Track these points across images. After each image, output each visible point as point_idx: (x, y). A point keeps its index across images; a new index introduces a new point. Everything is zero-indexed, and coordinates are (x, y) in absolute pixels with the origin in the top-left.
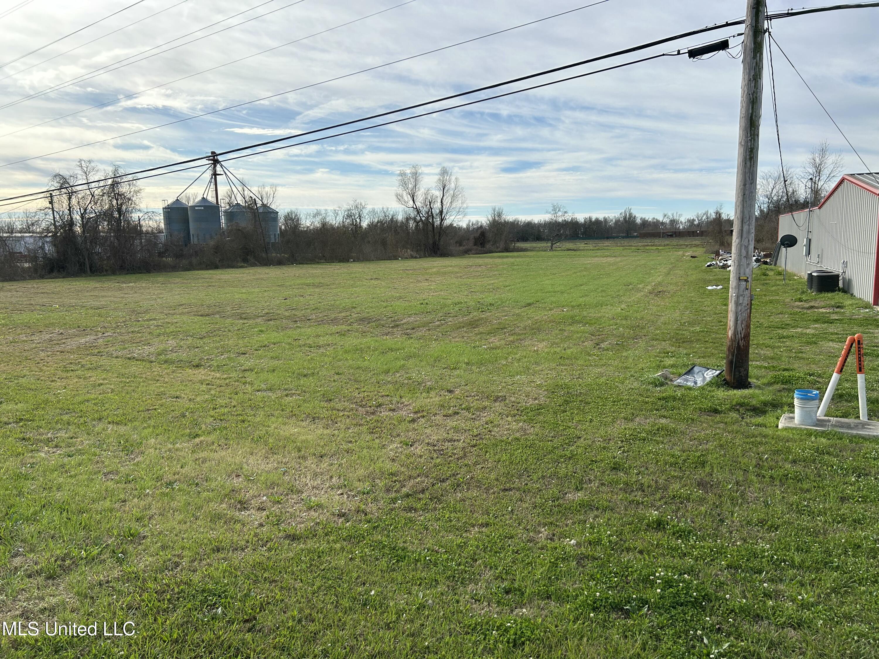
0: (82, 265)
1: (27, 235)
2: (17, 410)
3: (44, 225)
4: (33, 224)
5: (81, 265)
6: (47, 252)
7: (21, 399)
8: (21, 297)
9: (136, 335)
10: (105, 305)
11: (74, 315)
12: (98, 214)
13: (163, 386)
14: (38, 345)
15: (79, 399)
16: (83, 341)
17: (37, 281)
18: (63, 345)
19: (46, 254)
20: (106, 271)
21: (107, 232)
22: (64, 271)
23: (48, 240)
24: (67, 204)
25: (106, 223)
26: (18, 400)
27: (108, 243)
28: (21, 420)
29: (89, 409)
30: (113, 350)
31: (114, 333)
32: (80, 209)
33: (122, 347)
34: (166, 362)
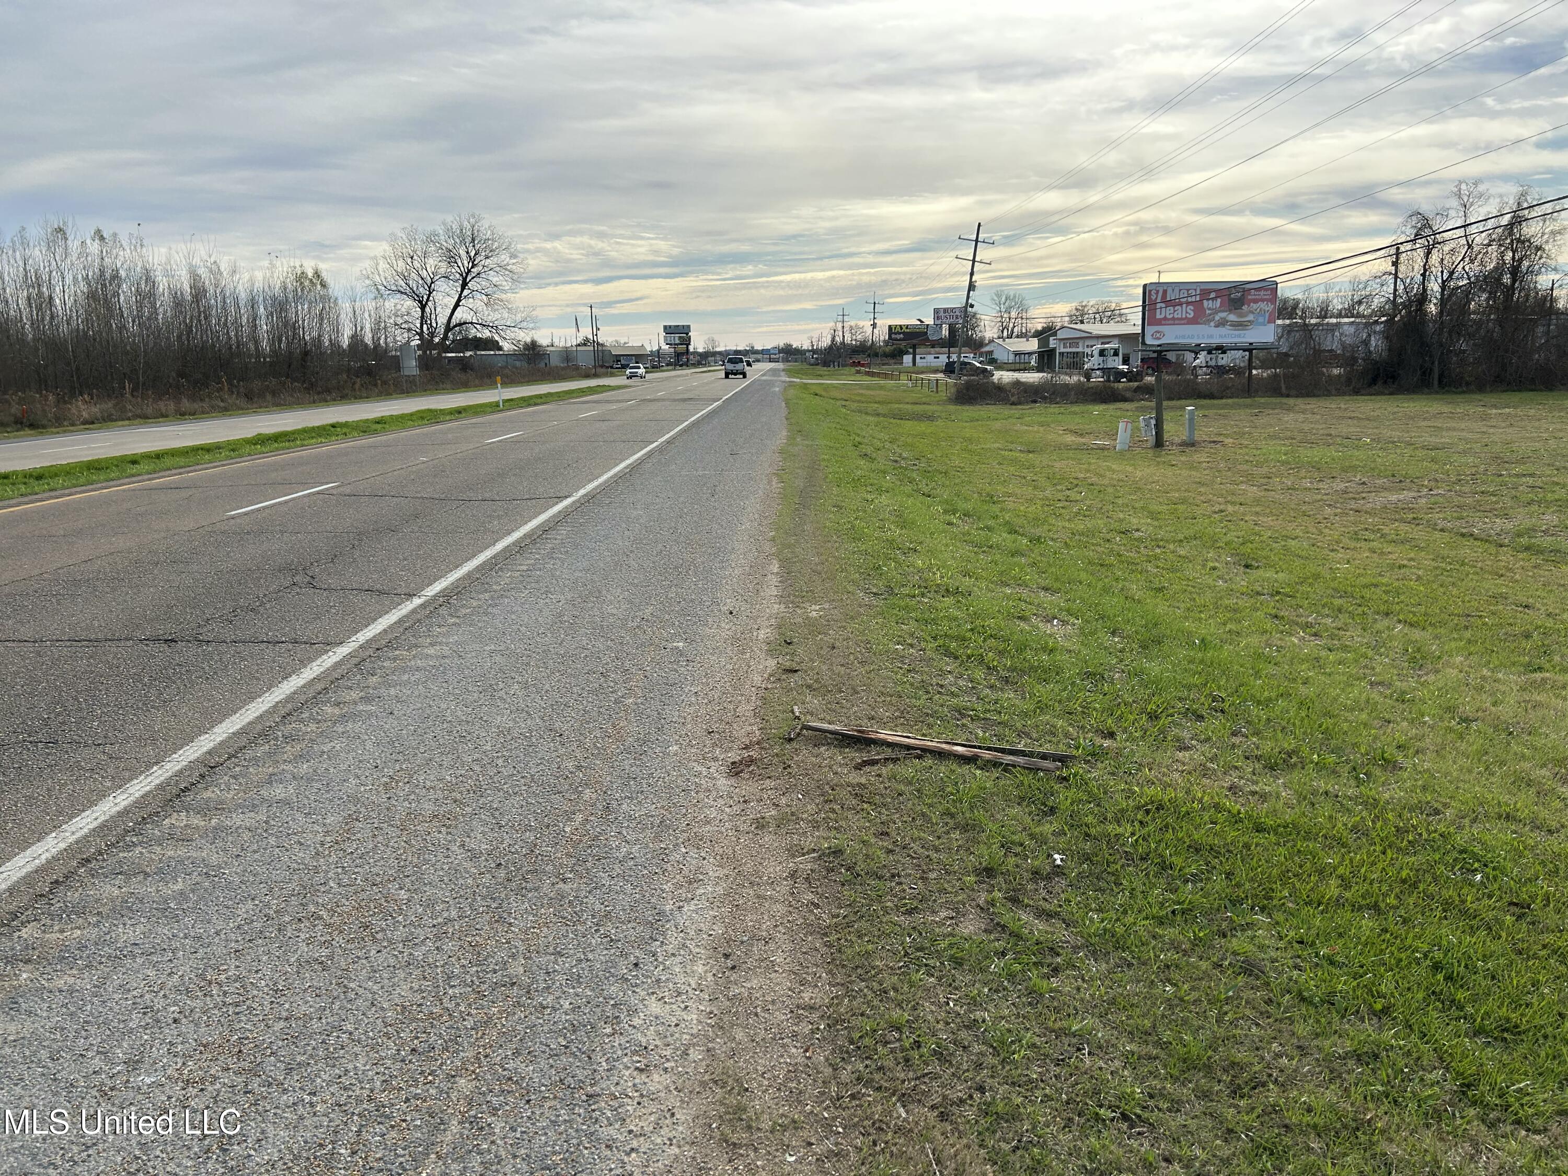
0: (1426, 373)
1: (1346, 320)
2: (1276, 581)
3: (1376, 303)
4: (1360, 303)
5: (1424, 373)
6: (1372, 349)
7: (1284, 567)
8: (1317, 422)
9: (1486, 499)
10: (1448, 444)
11: (1392, 456)
12: (1472, 279)
13: (1507, 586)
14: (1325, 497)
15: (1363, 580)
16: (1394, 498)
17: (1347, 398)
18: (1362, 502)
19: (1370, 352)
20: (1468, 384)
21: (1484, 313)
22: (1393, 383)
23: (1378, 328)
24: (1422, 264)
25: (1484, 296)
26: (1280, 567)
27: (1482, 332)
28: (1278, 593)
29: (1375, 597)
30: (1439, 519)
31: (1450, 491)
32: (1442, 272)
33: (1455, 515)
34: (1527, 549)
